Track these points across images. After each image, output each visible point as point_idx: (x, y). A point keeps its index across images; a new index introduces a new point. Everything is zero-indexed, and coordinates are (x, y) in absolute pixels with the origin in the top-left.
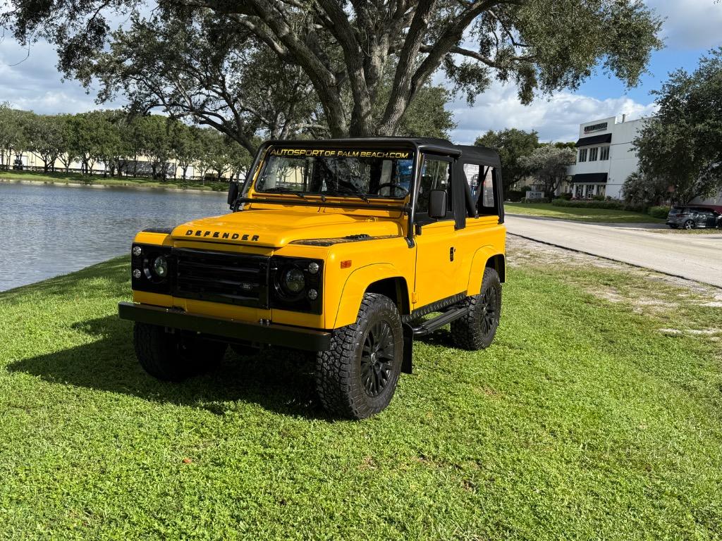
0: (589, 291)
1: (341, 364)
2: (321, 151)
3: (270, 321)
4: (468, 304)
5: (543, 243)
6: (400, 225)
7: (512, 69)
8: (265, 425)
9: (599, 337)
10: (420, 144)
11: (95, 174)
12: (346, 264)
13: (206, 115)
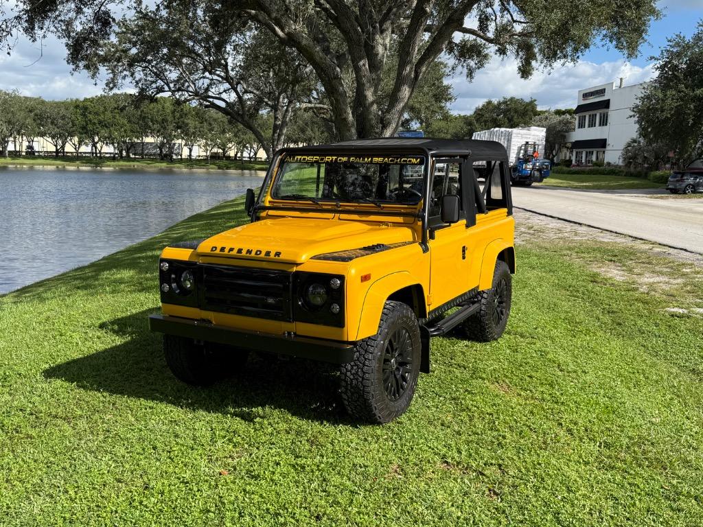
0: (594, 269)
1: (364, 373)
2: (334, 158)
3: (295, 334)
4: (480, 298)
5: (546, 215)
6: (414, 230)
7: (511, 43)
8: (293, 432)
9: (607, 319)
10: (431, 150)
11: (104, 157)
12: (365, 278)
13: (211, 100)
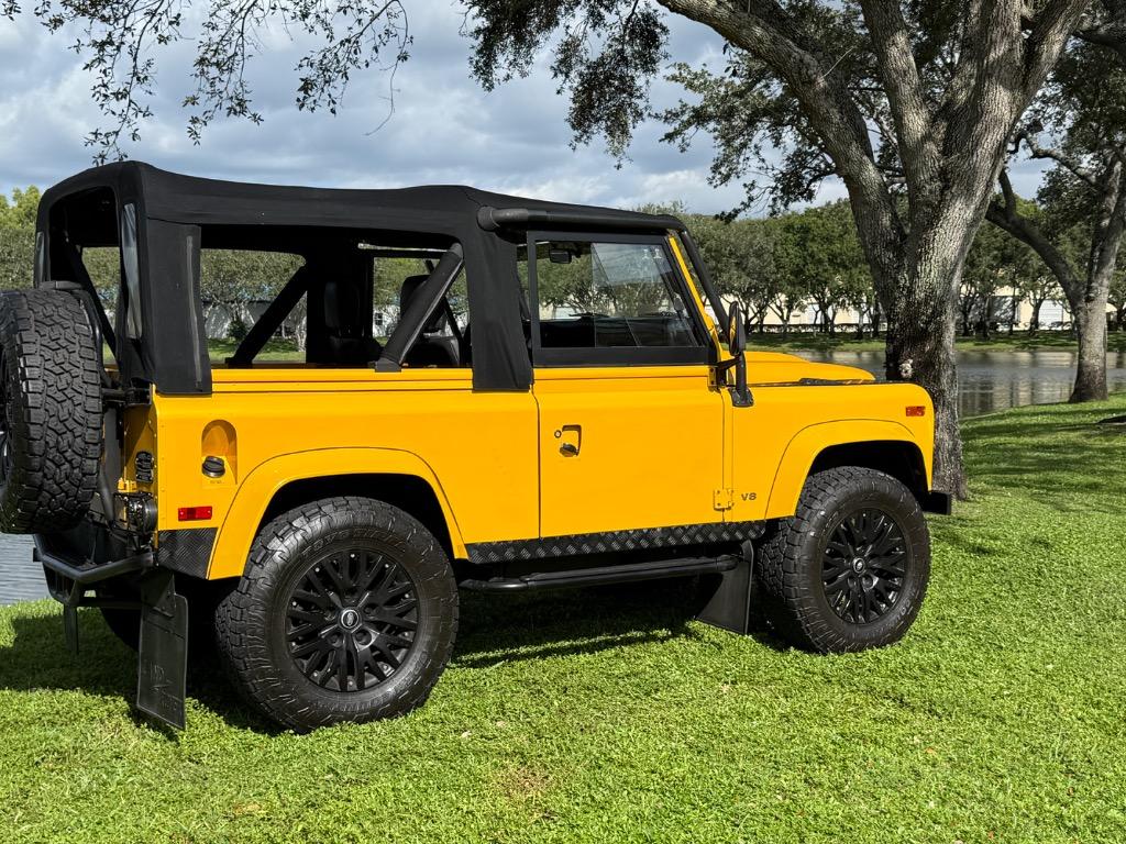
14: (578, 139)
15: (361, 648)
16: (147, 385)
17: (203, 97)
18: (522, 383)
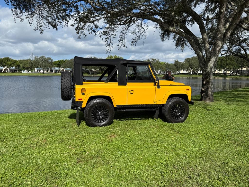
14: (176, 48)
15: (101, 117)
16: (75, 84)
17: (119, 44)
18: (125, 84)
